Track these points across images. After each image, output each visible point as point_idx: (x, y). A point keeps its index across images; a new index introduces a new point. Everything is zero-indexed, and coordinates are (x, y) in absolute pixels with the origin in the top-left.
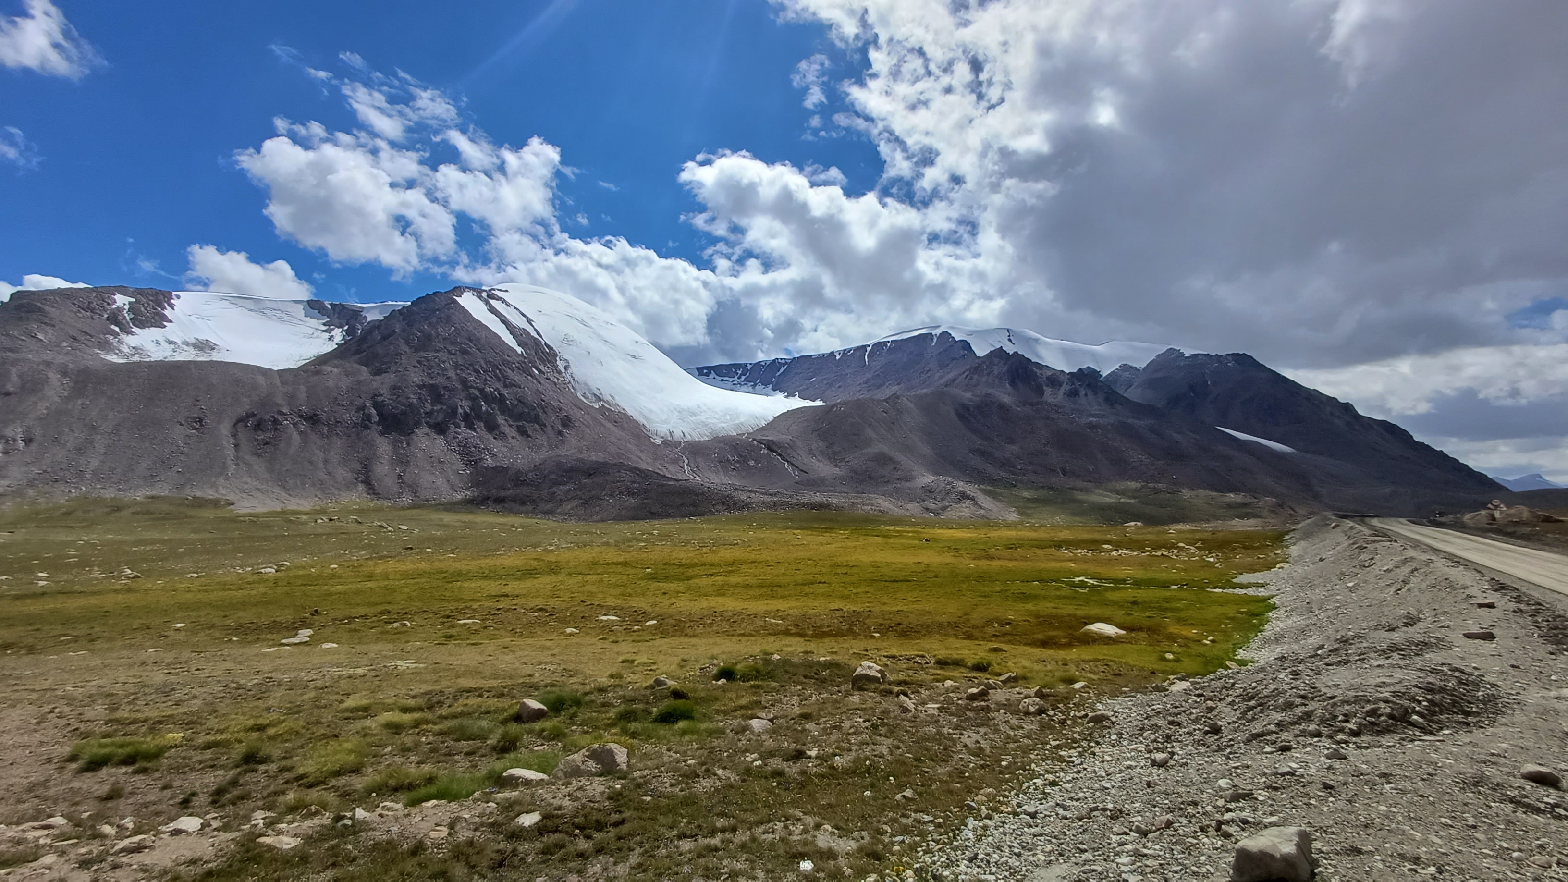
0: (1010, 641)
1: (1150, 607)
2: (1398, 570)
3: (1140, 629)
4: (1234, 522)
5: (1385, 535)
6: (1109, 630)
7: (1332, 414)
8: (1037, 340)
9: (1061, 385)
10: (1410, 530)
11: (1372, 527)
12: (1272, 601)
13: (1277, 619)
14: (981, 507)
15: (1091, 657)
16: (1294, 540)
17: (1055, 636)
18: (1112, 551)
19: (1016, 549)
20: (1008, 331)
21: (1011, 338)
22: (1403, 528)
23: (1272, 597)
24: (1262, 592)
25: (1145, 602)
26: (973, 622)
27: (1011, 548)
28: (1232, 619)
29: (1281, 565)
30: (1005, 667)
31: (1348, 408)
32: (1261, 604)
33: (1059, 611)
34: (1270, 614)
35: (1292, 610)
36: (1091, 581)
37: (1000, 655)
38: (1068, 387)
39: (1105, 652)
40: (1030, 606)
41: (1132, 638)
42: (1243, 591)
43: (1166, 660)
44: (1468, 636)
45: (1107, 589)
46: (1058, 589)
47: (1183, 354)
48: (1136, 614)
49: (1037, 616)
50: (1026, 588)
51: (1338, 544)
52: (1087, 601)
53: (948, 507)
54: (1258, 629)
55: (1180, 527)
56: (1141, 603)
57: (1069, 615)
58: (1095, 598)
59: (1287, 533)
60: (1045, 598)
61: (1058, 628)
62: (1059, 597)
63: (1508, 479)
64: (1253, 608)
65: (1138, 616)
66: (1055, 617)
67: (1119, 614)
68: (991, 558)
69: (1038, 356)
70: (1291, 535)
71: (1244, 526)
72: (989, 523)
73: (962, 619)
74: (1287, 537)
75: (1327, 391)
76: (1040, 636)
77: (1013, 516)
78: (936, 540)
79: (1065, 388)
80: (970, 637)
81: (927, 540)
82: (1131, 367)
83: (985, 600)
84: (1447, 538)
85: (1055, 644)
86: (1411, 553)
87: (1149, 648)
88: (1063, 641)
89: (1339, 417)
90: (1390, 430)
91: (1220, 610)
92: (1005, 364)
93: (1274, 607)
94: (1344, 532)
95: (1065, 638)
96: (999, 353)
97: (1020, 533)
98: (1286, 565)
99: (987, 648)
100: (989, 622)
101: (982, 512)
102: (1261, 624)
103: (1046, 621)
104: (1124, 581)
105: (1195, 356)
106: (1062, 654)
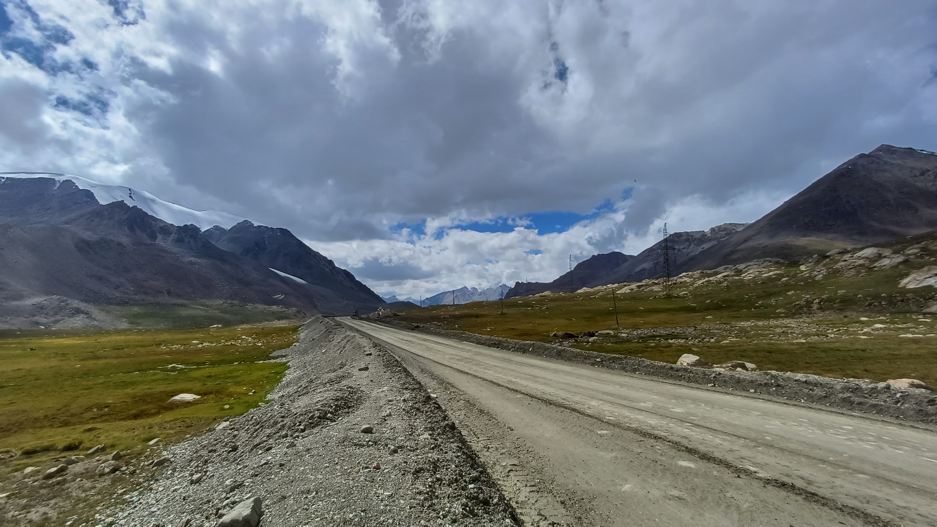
0: (106, 420)
1: (219, 378)
2: (343, 342)
3: (211, 393)
4: (274, 322)
5: (340, 325)
6: (188, 397)
7: (324, 265)
8: (153, 201)
9: (171, 234)
10: (351, 322)
11: (336, 322)
12: (288, 365)
13: (289, 374)
14: (95, 320)
15: (172, 419)
16: (303, 330)
17: (147, 409)
18: (198, 344)
19: (123, 349)
20: (130, 190)
21: (132, 195)
22: (348, 321)
23: (289, 362)
24: (284, 360)
25: (216, 375)
26: (72, 411)
27: (119, 349)
28: (267, 377)
29: (295, 344)
30: (97, 441)
31: (331, 262)
32: (282, 367)
33: (153, 390)
34: (287, 371)
35: (297, 368)
36: (180, 366)
37: (95, 433)
38: (176, 236)
39: (184, 412)
40: (129, 391)
41: (204, 399)
42: (275, 361)
43: (224, 409)
44: (360, 370)
45: (191, 370)
46: (154, 374)
47: (253, 224)
48: (210, 383)
49: (134, 397)
50: (127, 378)
51: (321, 331)
52: (175, 380)
53: (60, 321)
54: (279, 381)
55: (244, 326)
56: (214, 376)
57: (161, 392)
58: (182, 377)
59: (300, 327)
60: (142, 382)
61: (150, 403)
62: (154, 381)
63: (386, 297)
64: (278, 369)
65: (210, 384)
66: (148, 395)
67: (198, 386)
68: (97, 358)
69: (154, 212)
70: (302, 327)
71: (279, 324)
72: (100, 332)
73: (60, 412)
74: (300, 329)
75: (323, 253)
76: (134, 412)
77: (124, 325)
78: (42, 349)
79: (173, 236)
80: (66, 424)
81: (32, 349)
82: (221, 228)
83: (88, 391)
84: (364, 325)
85: (145, 415)
86: (348, 333)
87: (215, 404)
88: (153, 411)
89: (327, 267)
90: (347, 275)
91: (260, 373)
92: (125, 214)
93: (289, 367)
94: (324, 324)
95: (154, 409)
96: (120, 205)
97: (128, 337)
98: (297, 344)
99: (82, 430)
100: (89, 409)
101: (96, 323)
102: (281, 378)
103: (142, 399)
104: (204, 363)
105: (259, 227)
106: (150, 421)
